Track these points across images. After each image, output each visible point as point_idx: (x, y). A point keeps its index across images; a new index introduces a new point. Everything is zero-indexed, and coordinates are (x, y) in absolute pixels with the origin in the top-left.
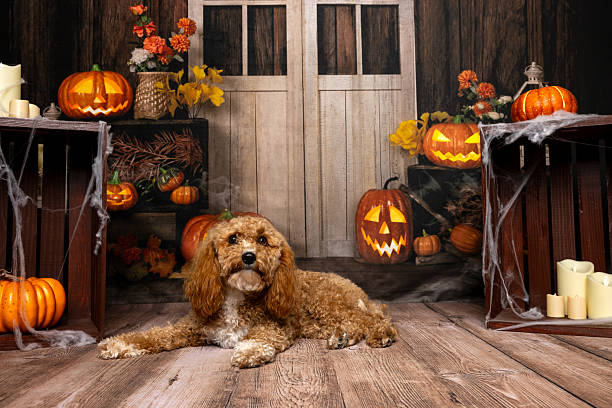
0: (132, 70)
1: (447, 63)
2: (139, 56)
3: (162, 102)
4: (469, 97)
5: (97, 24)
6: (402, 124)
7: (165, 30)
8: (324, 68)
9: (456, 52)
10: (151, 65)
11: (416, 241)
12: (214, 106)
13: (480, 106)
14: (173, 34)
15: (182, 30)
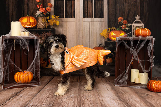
0: (37, 16)
1: (116, 15)
2: (38, 13)
3: (44, 24)
4: (121, 24)
5: (28, 4)
6: (104, 30)
7: (45, 6)
8: (84, 16)
9: (118, 12)
10: (41, 15)
11: (106, 59)
12: (57, 26)
13: (124, 26)
14: (47, 7)
15: (49, 6)
